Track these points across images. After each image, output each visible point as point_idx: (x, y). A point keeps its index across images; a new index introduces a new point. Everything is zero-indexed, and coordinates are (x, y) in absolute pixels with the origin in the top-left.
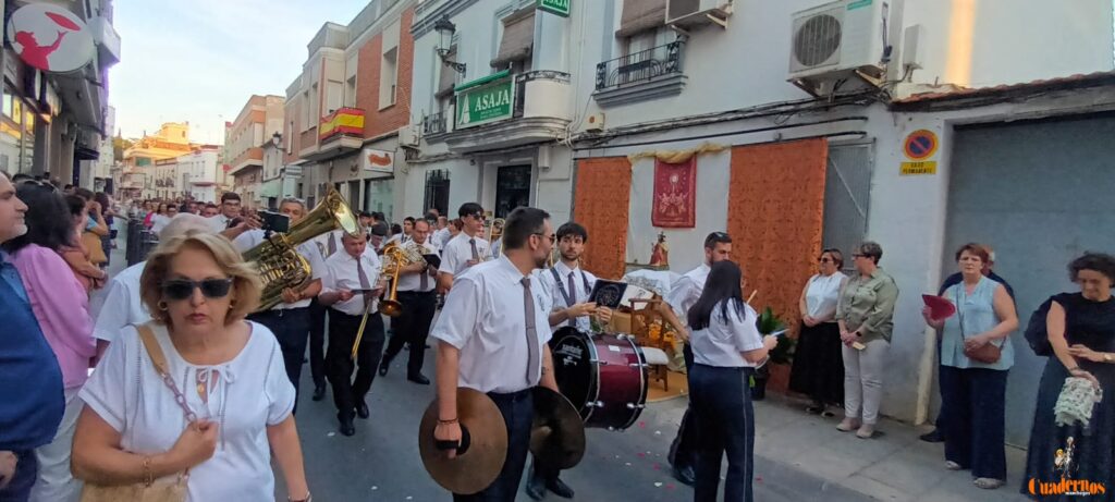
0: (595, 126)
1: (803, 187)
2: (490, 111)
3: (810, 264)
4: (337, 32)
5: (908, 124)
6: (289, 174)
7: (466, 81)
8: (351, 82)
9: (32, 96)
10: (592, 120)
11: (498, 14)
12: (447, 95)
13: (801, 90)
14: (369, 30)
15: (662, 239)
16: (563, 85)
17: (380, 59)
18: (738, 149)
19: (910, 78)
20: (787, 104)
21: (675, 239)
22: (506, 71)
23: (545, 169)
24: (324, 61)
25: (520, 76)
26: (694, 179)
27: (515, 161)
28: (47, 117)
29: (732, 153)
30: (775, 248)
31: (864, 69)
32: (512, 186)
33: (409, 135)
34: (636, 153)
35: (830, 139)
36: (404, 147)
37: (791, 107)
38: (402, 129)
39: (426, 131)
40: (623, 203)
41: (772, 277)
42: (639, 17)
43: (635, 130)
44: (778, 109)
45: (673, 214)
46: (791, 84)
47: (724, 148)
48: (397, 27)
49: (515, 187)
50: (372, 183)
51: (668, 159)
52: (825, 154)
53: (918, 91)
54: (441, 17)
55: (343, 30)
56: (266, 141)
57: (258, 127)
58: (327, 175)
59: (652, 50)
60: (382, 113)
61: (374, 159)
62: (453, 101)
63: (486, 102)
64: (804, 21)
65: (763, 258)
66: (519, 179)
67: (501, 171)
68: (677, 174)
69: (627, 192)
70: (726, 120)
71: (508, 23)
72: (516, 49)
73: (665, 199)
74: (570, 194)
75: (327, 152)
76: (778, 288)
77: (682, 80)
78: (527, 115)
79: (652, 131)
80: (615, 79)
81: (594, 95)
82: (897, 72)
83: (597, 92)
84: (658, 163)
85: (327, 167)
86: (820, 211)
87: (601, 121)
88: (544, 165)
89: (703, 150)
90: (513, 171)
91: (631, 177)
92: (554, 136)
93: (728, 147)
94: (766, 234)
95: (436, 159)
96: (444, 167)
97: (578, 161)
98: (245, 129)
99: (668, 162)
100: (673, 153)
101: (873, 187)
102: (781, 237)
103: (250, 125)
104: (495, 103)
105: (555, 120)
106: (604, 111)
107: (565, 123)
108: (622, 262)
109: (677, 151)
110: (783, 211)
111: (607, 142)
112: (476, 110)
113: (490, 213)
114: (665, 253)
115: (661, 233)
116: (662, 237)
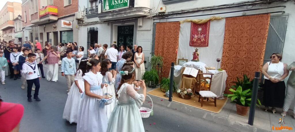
0: (163, 11)
1: (258, 32)
2: (119, 5)
3: (261, 59)
6: (27, 29)
10: (161, 9)
18: (229, 19)
20: (248, 2)
21: (201, 51)
23: (140, 26)
26: (209, 28)
27: (126, 24)
29: (226, 20)
32: (124, 33)
33: (80, 14)
34: (182, 20)
35: (271, 14)
36: (77, 19)
38: (76, 13)
39: (86, 14)
40: (176, 39)
41: (244, 63)
45: (199, 42)
47: (222, 18)
49: (126, 33)
50: (63, 32)
51: (198, 22)
52: (269, 19)
56: (15, 18)
57: (11, 14)
58: (43, 30)
60: (66, 8)
61: (65, 24)
63: (115, 2)
66: (127, 30)
67: (120, 28)
68: (201, 28)
69: (178, 34)
73: (196, 36)
74: (152, 36)
75: (43, 22)
76: (246, 67)
78: (135, 6)
79: (188, 12)
84: (192, 24)
85: (43, 27)
86: (266, 40)
87: (165, 9)
88: (140, 25)
89: (214, 19)
90: (125, 28)
91: (180, 29)
92: (146, 15)
93: (224, 18)
94: (241, 48)
95: (91, 23)
96: (95, 26)
97: (155, 23)
98: (5, 14)
99: (198, 23)
100: (200, 20)
101: (287, 31)
102: (247, 49)
103: (7, 12)
104: (121, 2)
105: (147, 9)
106: (165, 6)
107: (150, 10)
108: (176, 58)
109: (202, 19)
110: (249, 40)
111: (168, 17)
112: (112, 5)
113: (115, 42)
114: (198, 55)
115: (196, 49)
116: (196, 50)
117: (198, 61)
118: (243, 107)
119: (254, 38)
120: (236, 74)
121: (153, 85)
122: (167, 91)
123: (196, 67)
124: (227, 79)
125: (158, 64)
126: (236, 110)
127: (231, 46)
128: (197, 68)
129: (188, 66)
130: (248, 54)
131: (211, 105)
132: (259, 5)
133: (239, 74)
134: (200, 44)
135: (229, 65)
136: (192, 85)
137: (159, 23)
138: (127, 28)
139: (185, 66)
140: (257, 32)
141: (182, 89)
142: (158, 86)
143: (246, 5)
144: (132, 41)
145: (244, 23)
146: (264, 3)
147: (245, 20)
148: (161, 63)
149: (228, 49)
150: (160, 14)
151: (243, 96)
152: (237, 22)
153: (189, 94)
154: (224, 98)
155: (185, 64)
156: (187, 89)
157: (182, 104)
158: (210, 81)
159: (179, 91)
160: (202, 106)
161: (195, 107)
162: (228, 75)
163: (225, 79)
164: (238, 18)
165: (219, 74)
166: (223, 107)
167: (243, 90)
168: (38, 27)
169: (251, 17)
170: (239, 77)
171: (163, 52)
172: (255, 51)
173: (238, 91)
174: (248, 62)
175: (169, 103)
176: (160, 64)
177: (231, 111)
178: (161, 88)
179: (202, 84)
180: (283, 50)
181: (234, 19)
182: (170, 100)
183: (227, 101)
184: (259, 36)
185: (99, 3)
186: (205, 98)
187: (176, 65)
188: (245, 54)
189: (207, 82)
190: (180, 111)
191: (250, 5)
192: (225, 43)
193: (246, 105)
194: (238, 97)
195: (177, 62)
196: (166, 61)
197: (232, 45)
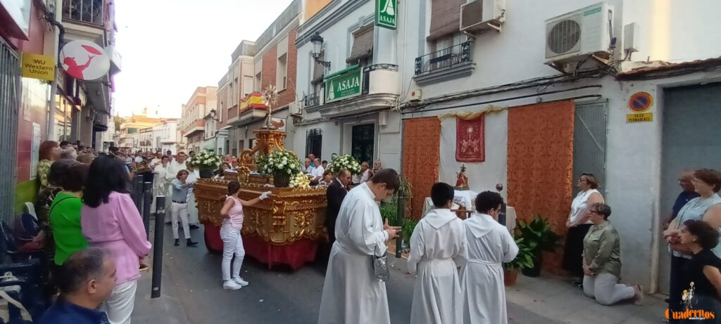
0: (416, 97)
1: (558, 133)
2: (347, 92)
3: (565, 184)
4: (249, 45)
5: (630, 88)
6: (221, 135)
7: (331, 73)
8: (258, 76)
9: (71, 95)
10: (413, 94)
11: (350, 30)
12: (318, 82)
13: (553, 69)
14: (268, 45)
15: (463, 169)
16: (393, 73)
17: (276, 61)
18: (512, 110)
19: (630, 58)
20: (544, 79)
21: (472, 169)
22: (357, 65)
23: (383, 126)
24: (241, 64)
25: (367, 68)
26: (484, 130)
27: (364, 122)
28: (78, 107)
29: (509, 112)
30: (542, 175)
31: (598, 54)
32: (362, 138)
33: (295, 107)
34: (443, 114)
35: (576, 100)
36: (292, 116)
37: (548, 81)
38: (291, 104)
39: (306, 105)
40: (436, 147)
42: (442, 27)
43: (442, 99)
44: (538, 82)
45: (470, 153)
46: (547, 66)
47: (503, 109)
48: (286, 41)
49: (365, 138)
51: (465, 117)
52: (573, 110)
53: (636, 66)
54: (314, 33)
55: (254, 44)
56: (206, 115)
57: (201, 107)
58: (245, 135)
59: (451, 48)
61: (274, 124)
62: (324, 85)
63: (343, 86)
64: (554, 24)
65: (533, 179)
66: (367, 133)
67: (355, 128)
68: (472, 128)
69: (438, 140)
70: (504, 91)
71: (357, 35)
72: (362, 51)
73: (465, 143)
74: (400, 142)
75: (244, 121)
78: (370, 93)
79: (454, 99)
80: (427, 68)
81: (414, 78)
82: (621, 54)
83: (416, 76)
84: (458, 120)
85: (244, 130)
86: (571, 148)
87: (419, 95)
88: (383, 124)
89: (489, 111)
90: (363, 129)
91: (440, 130)
92: (389, 105)
93: (505, 109)
94: (534, 165)
95: (313, 122)
96: (318, 127)
97: (405, 120)
98: (194, 108)
99: (466, 119)
100: (467, 114)
102: (544, 167)
103: (196, 105)
104: (350, 86)
105: (390, 95)
106: (421, 88)
107: (396, 97)
109: (471, 112)
110: (545, 149)
111: (423, 108)
112: (338, 90)
114: (466, 178)
115: (462, 166)
119: (553, 145)
130: (545, 175)
134: (472, 158)
137: (412, 120)
138: (365, 129)
140: (556, 134)
145: (537, 116)
150: (412, 104)
152: (526, 116)
162: (517, 216)
164: (526, 108)
168: (238, 129)
171: (414, 172)
174: (546, 191)
181: (521, 111)
182: (399, 255)
185: (321, 88)
192: (510, 156)
197: (520, 158)
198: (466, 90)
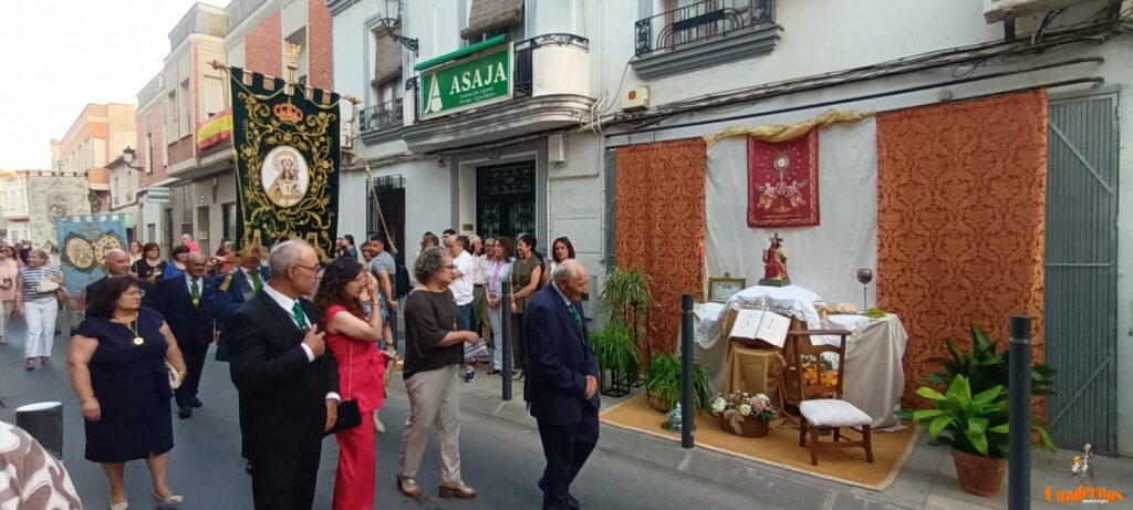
0: (637, 102)
1: (1010, 160)
2: (476, 93)
3: (1035, 262)
4: (210, 14)
6: (152, 197)
7: (423, 58)
10: (632, 95)
12: (387, 81)
13: (995, 28)
14: (257, 12)
15: (776, 245)
16: (582, 53)
17: (280, 43)
18: (888, 117)
20: (957, 52)
21: (794, 243)
23: (559, 164)
24: (196, 50)
25: (524, 43)
26: (817, 160)
27: (507, 157)
29: (878, 123)
32: (502, 190)
34: (716, 132)
35: (1051, 90)
37: (966, 55)
39: (362, 128)
40: (696, 202)
41: (966, 283)
43: (704, 104)
45: (783, 209)
47: (864, 117)
48: (304, 2)
49: (507, 191)
51: (772, 136)
52: (1045, 111)
55: (222, 13)
56: (112, 159)
57: (98, 145)
58: (211, 196)
62: (412, 85)
63: (463, 83)
66: (510, 180)
67: (480, 171)
68: (786, 158)
69: (702, 185)
72: (497, 11)
73: (769, 190)
74: (603, 194)
75: (209, 167)
76: (977, 299)
77: (779, 32)
78: (535, 94)
80: (666, 41)
81: (631, 63)
83: (636, 58)
84: (752, 143)
85: (208, 186)
86: (1044, 189)
87: (645, 96)
88: (556, 160)
89: (830, 121)
90: (502, 172)
91: (705, 165)
92: (578, 120)
93: (870, 115)
94: (950, 225)
95: (380, 163)
96: (394, 172)
97: (611, 150)
98: (80, 147)
99: (773, 141)
100: (780, 128)
101: (1121, 151)
102: (975, 229)
103: (86, 141)
104: (483, 82)
105: (578, 99)
106: (648, 83)
107: (590, 102)
108: (700, 277)
109: (787, 124)
110: (975, 192)
111: (658, 122)
112: (452, 93)
113: (469, 227)
114: (783, 260)
115: (773, 236)
116: (775, 241)
117: (786, 281)
118: (983, 460)
119: (995, 185)
120: (942, 329)
121: (617, 383)
122: (675, 407)
123: (778, 308)
124: (906, 350)
125: (632, 304)
126: (956, 476)
127: (907, 221)
128: (785, 312)
129: (746, 304)
130: (978, 245)
131: (852, 458)
132: (997, 60)
133: (953, 325)
134: (788, 219)
135: (910, 292)
136: (770, 380)
137: (628, 149)
138: (510, 172)
139: (736, 306)
140: (1005, 161)
141: (732, 396)
142: (637, 386)
143: (948, 63)
144: (533, 220)
145: (951, 128)
146: (1017, 53)
147: (951, 118)
148: (644, 298)
149: (898, 233)
150: (630, 116)
151: (978, 416)
152: (924, 129)
153: (760, 416)
154: (902, 427)
155: (734, 297)
156: (750, 396)
157: (734, 459)
158: (838, 359)
159: (720, 405)
160: (814, 463)
161: (789, 467)
162: (910, 331)
163: (901, 352)
164: (922, 111)
165: (871, 331)
166: (899, 464)
167: (977, 389)
168: (194, 185)
169: (976, 107)
170: (953, 339)
171: (649, 255)
172: (1004, 233)
173: (952, 394)
174: (981, 279)
175: (682, 456)
176: (642, 302)
177: (935, 480)
178: (649, 396)
179: (811, 374)
180: (1119, 225)
181: (909, 118)
182: (687, 442)
183: (915, 438)
184: (1015, 174)
185: (407, 89)
186: (824, 429)
187: (702, 302)
188: (966, 248)
189: (829, 365)
190: (731, 487)
191: (962, 62)
192: (884, 211)
193: (994, 453)
194: (954, 420)
195: (706, 291)
196: (663, 289)
197: (911, 214)
198: (761, 82)
